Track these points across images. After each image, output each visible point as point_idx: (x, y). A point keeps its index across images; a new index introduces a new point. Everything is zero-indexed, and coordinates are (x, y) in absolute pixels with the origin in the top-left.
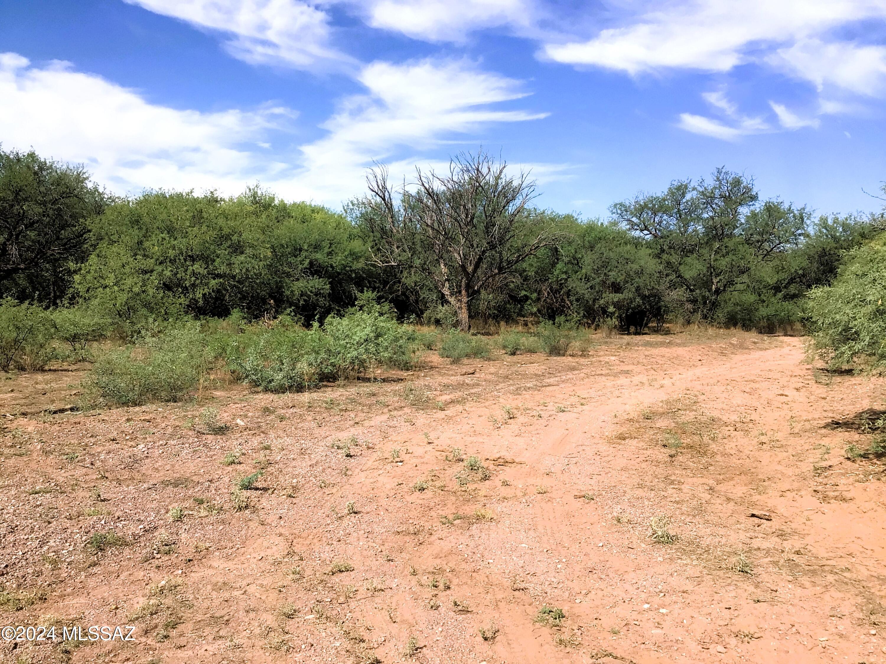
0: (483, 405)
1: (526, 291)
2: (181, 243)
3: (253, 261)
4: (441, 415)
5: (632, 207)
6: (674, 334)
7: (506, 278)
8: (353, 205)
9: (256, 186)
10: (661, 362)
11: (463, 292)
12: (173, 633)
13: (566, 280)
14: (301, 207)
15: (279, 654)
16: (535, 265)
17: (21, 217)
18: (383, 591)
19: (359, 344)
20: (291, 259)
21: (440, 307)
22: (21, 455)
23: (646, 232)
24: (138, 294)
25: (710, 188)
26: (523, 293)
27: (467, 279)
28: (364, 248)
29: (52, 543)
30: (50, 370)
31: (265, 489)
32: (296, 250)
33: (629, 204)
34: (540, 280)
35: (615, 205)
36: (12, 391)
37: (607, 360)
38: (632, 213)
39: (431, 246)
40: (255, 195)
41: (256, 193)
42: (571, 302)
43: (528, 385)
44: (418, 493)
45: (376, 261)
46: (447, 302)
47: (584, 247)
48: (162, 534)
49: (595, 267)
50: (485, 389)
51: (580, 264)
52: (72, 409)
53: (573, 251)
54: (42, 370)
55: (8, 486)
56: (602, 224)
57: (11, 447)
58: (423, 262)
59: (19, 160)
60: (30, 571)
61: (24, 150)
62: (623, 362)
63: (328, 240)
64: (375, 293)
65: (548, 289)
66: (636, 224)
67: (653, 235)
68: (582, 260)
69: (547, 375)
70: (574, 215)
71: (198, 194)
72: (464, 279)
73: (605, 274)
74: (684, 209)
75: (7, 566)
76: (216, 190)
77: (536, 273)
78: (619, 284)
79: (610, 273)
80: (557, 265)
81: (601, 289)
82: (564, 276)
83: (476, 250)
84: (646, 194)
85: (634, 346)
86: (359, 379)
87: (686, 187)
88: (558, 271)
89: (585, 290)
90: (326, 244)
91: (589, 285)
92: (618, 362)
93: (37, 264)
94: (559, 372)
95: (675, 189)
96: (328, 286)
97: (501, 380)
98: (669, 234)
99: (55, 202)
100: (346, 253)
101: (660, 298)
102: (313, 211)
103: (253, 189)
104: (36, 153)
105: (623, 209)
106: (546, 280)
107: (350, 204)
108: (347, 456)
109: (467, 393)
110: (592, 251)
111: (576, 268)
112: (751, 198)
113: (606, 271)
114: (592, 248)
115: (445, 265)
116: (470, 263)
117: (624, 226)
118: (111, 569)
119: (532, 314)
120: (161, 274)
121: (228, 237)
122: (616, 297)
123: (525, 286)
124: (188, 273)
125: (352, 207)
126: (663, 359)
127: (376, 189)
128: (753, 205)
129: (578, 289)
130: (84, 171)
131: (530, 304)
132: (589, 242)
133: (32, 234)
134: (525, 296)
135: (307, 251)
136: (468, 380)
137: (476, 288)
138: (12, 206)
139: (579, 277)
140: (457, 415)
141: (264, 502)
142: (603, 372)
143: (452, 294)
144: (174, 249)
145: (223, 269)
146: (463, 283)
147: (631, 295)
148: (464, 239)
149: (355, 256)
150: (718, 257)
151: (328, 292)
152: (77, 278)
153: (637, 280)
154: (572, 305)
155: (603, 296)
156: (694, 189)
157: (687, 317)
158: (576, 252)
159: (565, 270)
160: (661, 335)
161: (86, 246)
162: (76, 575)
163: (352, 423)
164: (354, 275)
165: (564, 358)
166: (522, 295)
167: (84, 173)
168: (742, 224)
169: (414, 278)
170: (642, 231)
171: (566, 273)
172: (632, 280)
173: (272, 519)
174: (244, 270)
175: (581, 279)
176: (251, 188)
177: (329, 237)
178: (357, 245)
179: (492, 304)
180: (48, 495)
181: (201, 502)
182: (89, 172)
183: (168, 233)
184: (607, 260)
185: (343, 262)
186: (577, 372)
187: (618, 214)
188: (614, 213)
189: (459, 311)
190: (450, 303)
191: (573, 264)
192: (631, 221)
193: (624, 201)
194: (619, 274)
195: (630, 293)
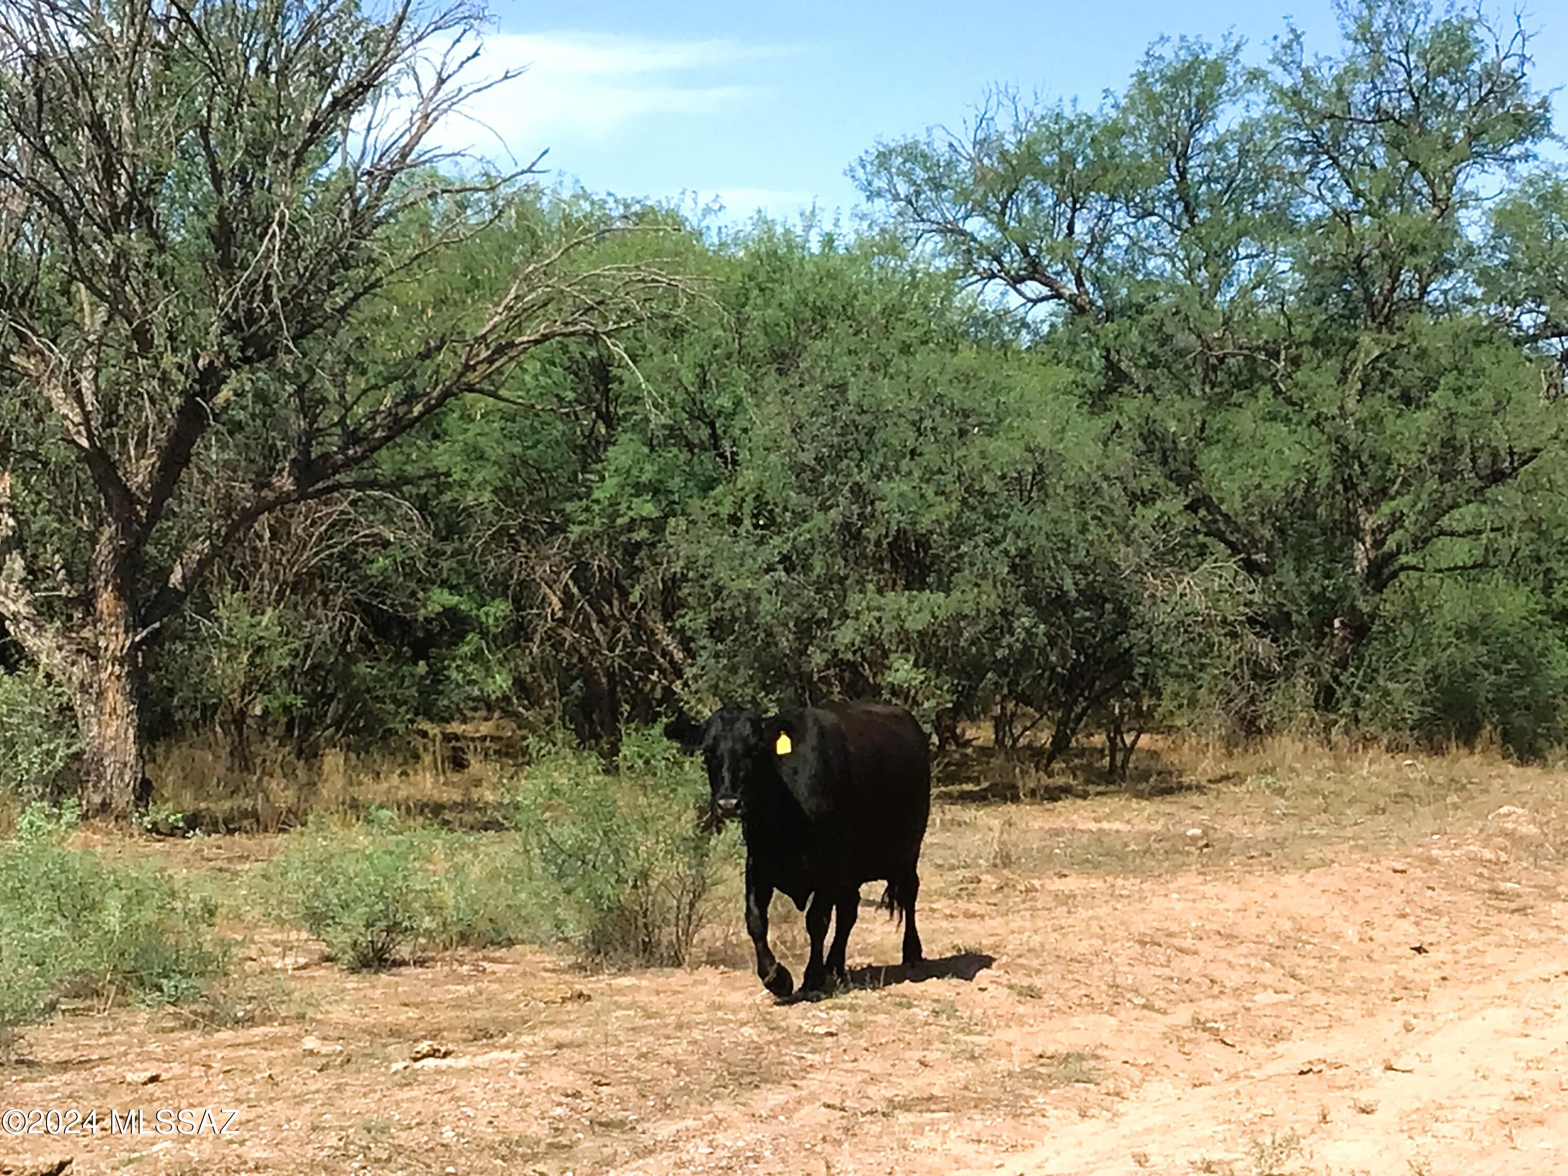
1: (454, 589)
5: (964, 166)
6: (1200, 789)
7: (342, 524)
10: (1233, 979)
11: (106, 601)
13: (658, 526)
16: (494, 452)
23: (1033, 288)
25: (1326, 76)
26: (440, 599)
27: (124, 530)
33: (946, 154)
34: (524, 529)
35: (883, 158)
38: (963, 195)
42: (686, 643)
47: (744, 358)
49: (807, 458)
51: (726, 445)
53: (688, 377)
56: (829, 241)
62: (1032, 994)
65: (566, 576)
66: (984, 250)
67: (1072, 300)
68: (740, 422)
70: (686, 211)
72: (107, 532)
73: (857, 491)
74: (1207, 179)
77: (504, 492)
78: (923, 543)
79: (883, 486)
80: (612, 451)
81: (839, 566)
82: (648, 508)
83: (168, 361)
84: (1025, 101)
85: (1035, 871)
87: (1217, 73)
88: (612, 483)
89: (755, 575)
91: (777, 545)
94: (665, 1109)
95: (1165, 79)
98: (1139, 298)
101: (1123, 613)
105: (921, 175)
106: (554, 529)
110: (780, 371)
111: (707, 462)
112: (1518, 120)
113: (863, 478)
114: (783, 359)
116: (141, 444)
117: (928, 257)
119: (487, 705)
123: (445, 564)
126: (1236, 954)
128: (1526, 157)
129: (722, 573)
131: (477, 656)
132: (766, 328)
134: (450, 613)
137: (176, 578)
139: (726, 510)
146: (104, 550)
147: (990, 600)
148: (102, 313)
150: (1378, 402)
153: (1015, 519)
154: (691, 654)
155: (851, 607)
156: (1255, 75)
157: (1241, 701)
158: (704, 384)
159: (649, 473)
160: (1139, 795)
165: (679, 977)
166: (434, 608)
168: (1470, 250)
170: (1015, 281)
171: (656, 490)
172: (994, 518)
175: (735, 520)
179: (279, 659)
184: (865, 419)
187: (896, 197)
188: (879, 194)
189: (83, 707)
190: (33, 663)
191: (690, 446)
192: (963, 233)
193: (922, 138)
194: (929, 491)
195: (987, 585)
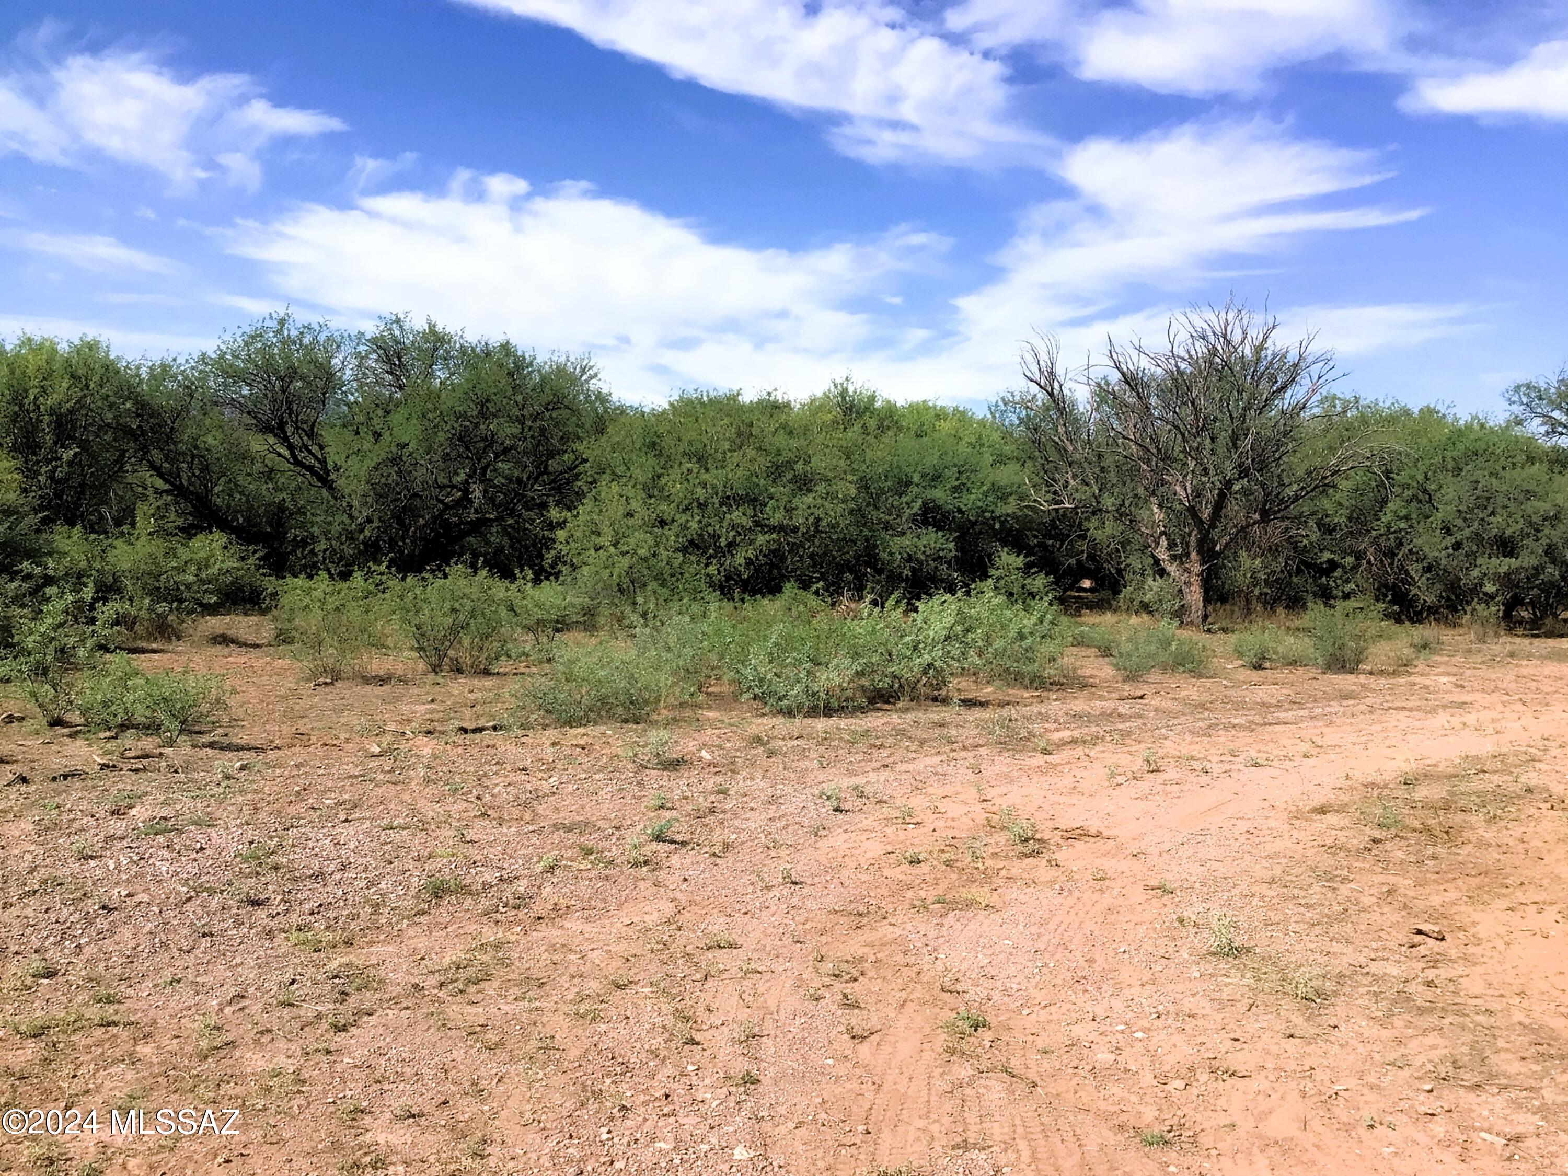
0: (1126, 749)
1: (1332, 552)
2: (715, 477)
3: (826, 504)
4: (1040, 760)
5: (1553, 390)
8: (1005, 405)
9: (847, 379)
10: (1547, 690)
11: (1194, 555)
12: (473, 989)
13: (1406, 531)
14: (919, 410)
15: (581, 1021)
16: (1346, 503)
17: (490, 441)
18: (760, 973)
19: (934, 643)
20: (893, 500)
21: (1150, 581)
22: (395, 784)
24: (645, 560)
26: (1327, 556)
27: (1200, 532)
28: (1016, 479)
29: (383, 885)
30: (498, 673)
31: (683, 844)
32: (900, 482)
33: (1545, 386)
34: (1356, 531)
35: (1517, 388)
36: (432, 701)
37: (1427, 682)
38: (1551, 402)
39: (1134, 472)
40: (844, 393)
41: (845, 390)
43: (1236, 721)
44: (906, 867)
45: (1035, 501)
46: (1162, 573)
47: (1443, 468)
48: (521, 886)
49: (1463, 508)
50: (1144, 724)
51: (1434, 502)
52: (495, 728)
53: (1420, 478)
54: (487, 673)
55: (363, 818)
56: (1483, 425)
57: (390, 772)
58: (1119, 502)
59: (488, 354)
60: (345, 913)
61: (495, 339)
62: (1463, 687)
63: (955, 466)
64: (1022, 557)
65: (1373, 549)
66: (1560, 423)
68: (1439, 495)
69: (1286, 705)
70: (1440, 407)
71: (748, 397)
72: (1195, 533)
73: (1482, 520)
75: (320, 905)
76: (776, 390)
77: (1350, 519)
78: (1510, 539)
79: (1491, 519)
81: (1474, 548)
82: (1403, 525)
83: (1215, 478)
85: (1520, 659)
86: (935, 699)
88: (1389, 516)
89: (1441, 551)
90: (951, 473)
91: (1451, 541)
92: (1449, 686)
93: (513, 511)
94: (1316, 701)
96: (951, 545)
97: (1187, 711)
99: (536, 417)
100: (985, 488)
102: (938, 417)
103: (842, 384)
104: (513, 342)
105: (1533, 395)
106: (1367, 532)
107: (1001, 403)
108: (836, 810)
109: (1107, 729)
111: (1426, 508)
113: (1484, 516)
114: (1457, 471)
115: (1160, 506)
116: (1206, 504)
117: (1536, 427)
118: (440, 920)
120: (684, 527)
121: (789, 464)
122: (1505, 564)
123: (1327, 543)
124: (725, 524)
125: (1003, 408)
126: (1557, 683)
127: (1037, 376)
129: (1426, 549)
130: (591, 364)
132: (1453, 459)
133: (504, 466)
135: (917, 485)
136: (1124, 708)
137: (1218, 548)
138: (477, 425)
139: (1432, 526)
140: (1068, 763)
141: (675, 860)
142: (1409, 704)
143: (1174, 558)
144: (705, 487)
145: (777, 518)
146: (1193, 539)
147: (1534, 562)
148: (1194, 463)
149: (1001, 493)
151: (953, 553)
152: (561, 534)
153: (1547, 531)
155: (1478, 563)
158: (1427, 479)
159: (1404, 512)
161: (579, 483)
162: (397, 923)
163: (879, 764)
164: (997, 526)
166: (1324, 559)
167: (591, 368)
169: (1109, 530)
171: (1407, 518)
172: (1538, 531)
173: (674, 880)
174: (811, 519)
176: (838, 381)
177: (955, 460)
178: (1007, 475)
180: (405, 832)
181: (589, 852)
182: (599, 365)
183: (699, 460)
184: (1486, 494)
185: (980, 504)
186: (1351, 702)
187: (1522, 404)
188: (1514, 402)
189: (1186, 590)
190: (1169, 575)
191: (1420, 501)
192: (1551, 417)
193: (1534, 380)
194: (1510, 520)
195: (1533, 556)
